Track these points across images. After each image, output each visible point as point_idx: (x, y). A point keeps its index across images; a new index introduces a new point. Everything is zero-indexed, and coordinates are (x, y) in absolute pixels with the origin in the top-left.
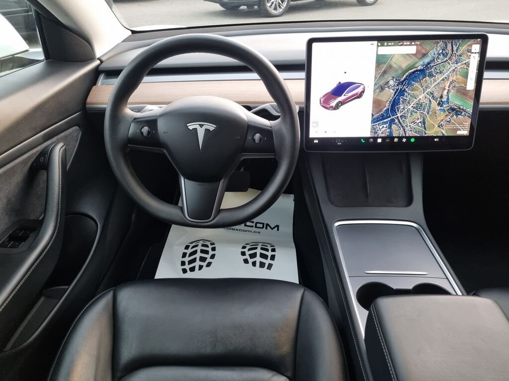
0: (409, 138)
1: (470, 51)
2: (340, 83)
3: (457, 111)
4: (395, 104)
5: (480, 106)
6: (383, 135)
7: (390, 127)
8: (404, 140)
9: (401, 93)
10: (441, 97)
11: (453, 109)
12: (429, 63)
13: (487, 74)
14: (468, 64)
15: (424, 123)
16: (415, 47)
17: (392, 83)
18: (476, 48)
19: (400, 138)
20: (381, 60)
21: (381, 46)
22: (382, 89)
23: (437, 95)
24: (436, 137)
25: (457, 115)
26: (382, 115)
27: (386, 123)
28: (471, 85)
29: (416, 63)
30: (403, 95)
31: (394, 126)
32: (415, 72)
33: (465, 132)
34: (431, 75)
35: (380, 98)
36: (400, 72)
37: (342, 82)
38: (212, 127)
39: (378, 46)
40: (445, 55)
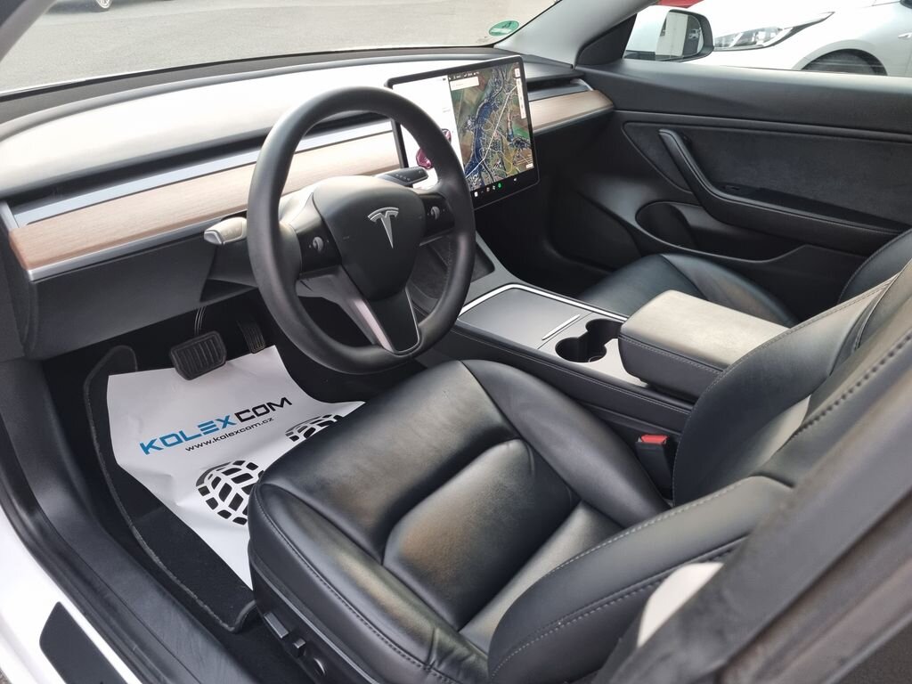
0: (496, 184)
1: (514, 76)
3: (522, 144)
4: (477, 149)
5: (534, 131)
6: (477, 187)
7: (480, 177)
8: (494, 188)
9: (479, 133)
10: (508, 131)
11: (518, 142)
12: (491, 95)
14: (516, 91)
15: (502, 163)
16: (476, 78)
17: (469, 123)
18: (517, 72)
19: (490, 186)
20: (456, 95)
21: (452, 80)
22: (464, 132)
23: (504, 129)
24: (515, 176)
25: (522, 148)
26: (471, 163)
27: (475, 172)
28: (524, 116)
29: (482, 96)
30: (481, 135)
31: (483, 173)
32: (482, 108)
33: (530, 166)
34: (496, 109)
35: (465, 143)
36: (473, 108)
38: (394, 211)
39: (449, 81)
40: (499, 83)
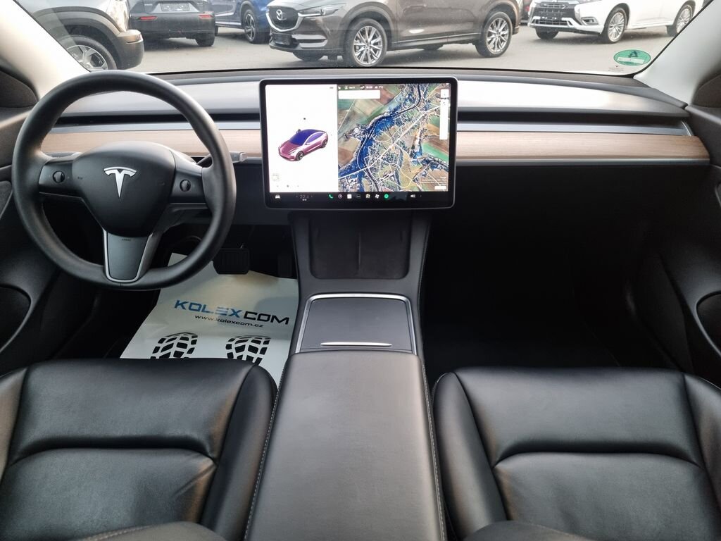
0: (382, 194)
1: (438, 96)
2: (299, 130)
3: (432, 164)
4: (362, 154)
5: (457, 160)
6: (353, 190)
7: (360, 181)
8: (377, 196)
9: (368, 142)
10: (413, 147)
11: (428, 162)
12: (395, 110)
13: (460, 126)
14: (438, 111)
15: (397, 177)
16: (379, 91)
17: (357, 131)
18: (446, 93)
19: (373, 194)
20: (342, 106)
21: (343, 89)
22: (347, 137)
23: (408, 145)
24: (413, 193)
25: (432, 168)
26: (350, 168)
27: (355, 176)
28: (444, 135)
29: (382, 109)
30: (371, 145)
31: (364, 180)
32: (380, 119)
33: (443, 188)
34: (399, 123)
35: (345, 148)
36: (365, 119)
37: (302, 130)
38: (131, 172)
39: (338, 90)
40: (412, 101)
